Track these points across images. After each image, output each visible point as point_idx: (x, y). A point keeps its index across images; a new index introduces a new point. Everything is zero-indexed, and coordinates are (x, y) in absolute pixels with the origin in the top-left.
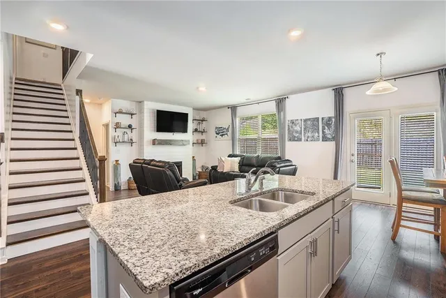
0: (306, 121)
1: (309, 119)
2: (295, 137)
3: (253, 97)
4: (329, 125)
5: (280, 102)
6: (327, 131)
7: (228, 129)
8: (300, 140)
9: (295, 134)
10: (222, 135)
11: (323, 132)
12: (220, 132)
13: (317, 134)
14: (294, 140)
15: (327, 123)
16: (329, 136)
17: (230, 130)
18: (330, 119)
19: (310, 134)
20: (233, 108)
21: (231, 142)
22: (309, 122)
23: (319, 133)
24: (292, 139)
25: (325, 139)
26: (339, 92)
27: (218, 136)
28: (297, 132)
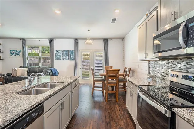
0: (63, 51)
1: (65, 51)
2: (58, 58)
3: (36, 36)
4: (72, 54)
5: (51, 41)
6: (71, 56)
7: (20, 52)
8: (61, 59)
9: (58, 57)
10: (16, 55)
11: (70, 57)
12: (14, 53)
13: (67, 57)
14: (58, 60)
15: (72, 53)
16: (72, 58)
17: (21, 52)
18: (73, 51)
19: (65, 57)
20: (24, 41)
21: (22, 59)
22: (64, 52)
23: (68, 57)
24: (57, 59)
25: (71, 60)
26: (76, 41)
27: (13, 56)
28: (59, 56)
